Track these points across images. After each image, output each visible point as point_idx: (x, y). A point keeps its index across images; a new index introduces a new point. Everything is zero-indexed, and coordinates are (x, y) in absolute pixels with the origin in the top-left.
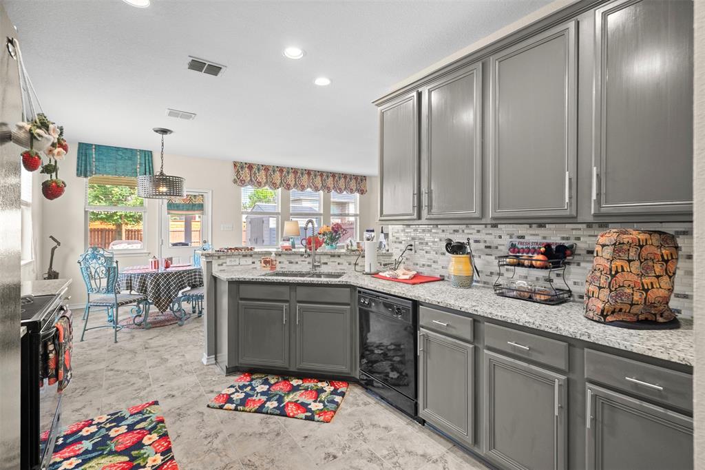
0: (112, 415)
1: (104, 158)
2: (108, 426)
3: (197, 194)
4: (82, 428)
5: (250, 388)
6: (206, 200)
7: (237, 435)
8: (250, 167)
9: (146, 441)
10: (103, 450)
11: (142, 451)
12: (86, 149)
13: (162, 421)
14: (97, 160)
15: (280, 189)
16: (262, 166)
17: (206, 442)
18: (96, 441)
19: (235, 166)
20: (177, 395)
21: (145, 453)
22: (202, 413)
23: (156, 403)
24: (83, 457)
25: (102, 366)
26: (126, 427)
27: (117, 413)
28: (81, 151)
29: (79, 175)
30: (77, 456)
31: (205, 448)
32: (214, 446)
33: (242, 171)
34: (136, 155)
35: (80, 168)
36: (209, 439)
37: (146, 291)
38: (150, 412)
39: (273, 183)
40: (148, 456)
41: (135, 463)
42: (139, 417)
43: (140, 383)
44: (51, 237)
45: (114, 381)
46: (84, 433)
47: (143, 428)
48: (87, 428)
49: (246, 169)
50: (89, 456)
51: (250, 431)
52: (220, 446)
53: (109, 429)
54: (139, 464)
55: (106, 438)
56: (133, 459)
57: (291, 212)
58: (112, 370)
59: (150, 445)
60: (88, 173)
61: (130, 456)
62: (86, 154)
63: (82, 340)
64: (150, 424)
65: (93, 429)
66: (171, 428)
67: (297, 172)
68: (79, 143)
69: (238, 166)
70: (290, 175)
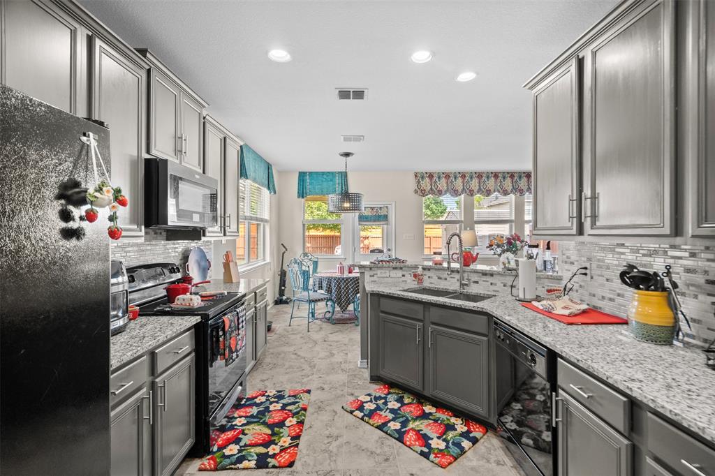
0: (278, 392)
1: (315, 182)
2: (273, 400)
3: (382, 206)
4: (258, 396)
5: (383, 401)
6: (390, 211)
7: (352, 444)
8: (431, 176)
9: (287, 423)
10: (261, 419)
11: (281, 430)
12: (303, 176)
13: (305, 409)
14: (310, 184)
15: (463, 196)
16: (443, 173)
17: (326, 442)
18: (261, 409)
19: (416, 176)
20: (326, 390)
21: (282, 433)
22: (336, 413)
23: (308, 392)
24: (248, 419)
25: (292, 349)
26: (281, 405)
27: (281, 391)
28: (300, 178)
29: (299, 197)
30: (246, 417)
31: (324, 447)
32: (331, 448)
33: (423, 181)
34: (335, 176)
35: (299, 192)
36: (330, 440)
37: (331, 292)
38: (301, 398)
39: (454, 191)
40: (283, 436)
41: (273, 438)
42: (292, 400)
43: (307, 370)
44: (282, 245)
45: (292, 364)
46: (257, 401)
47: (290, 411)
48: (260, 397)
49: (427, 178)
50: (252, 420)
51: (365, 446)
52: (335, 450)
53: (271, 403)
54: (275, 440)
55: (267, 409)
56: (274, 434)
57: (475, 219)
58: (296, 354)
59: (288, 427)
60: (305, 195)
61: (273, 430)
62: (303, 180)
63: (290, 325)
64: (297, 408)
65: (263, 399)
66: (309, 419)
67: (482, 177)
68: (300, 172)
69: (419, 177)
70: (473, 180)
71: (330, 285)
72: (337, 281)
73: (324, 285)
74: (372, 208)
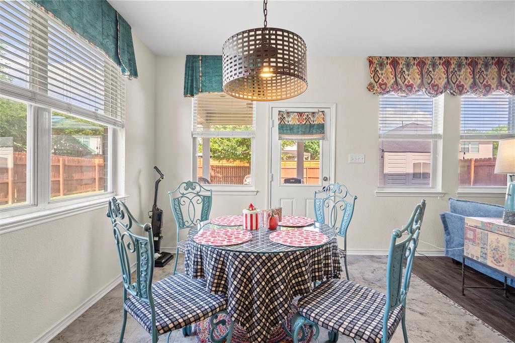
1: (211, 71)
3: (316, 110)
6: (328, 118)
8: (394, 62)
12: (193, 62)
14: (204, 74)
15: (443, 94)
16: (414, 58)
19: (371, 63)
28: (188, 65)
29: (186, 94)
33: (382, 69)
35: (186, 86)
39: (433, 86)
44: (156, 168)
49: (388, 66)
57: (462, 133)
60: (195, 91)
62: (192, 67)
67: (477, 64)
68: (188, 56)
69: (376, 64)
70: (463, 70)
71: (222, 270)
72: (242, 263)
73: (209, 268)
74: (301, 114)
